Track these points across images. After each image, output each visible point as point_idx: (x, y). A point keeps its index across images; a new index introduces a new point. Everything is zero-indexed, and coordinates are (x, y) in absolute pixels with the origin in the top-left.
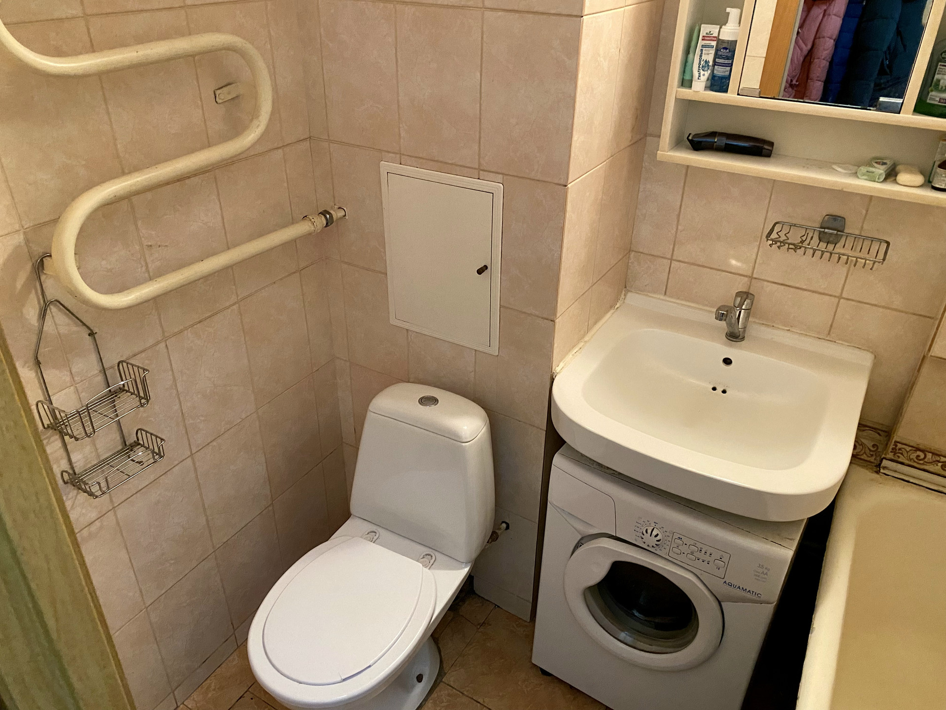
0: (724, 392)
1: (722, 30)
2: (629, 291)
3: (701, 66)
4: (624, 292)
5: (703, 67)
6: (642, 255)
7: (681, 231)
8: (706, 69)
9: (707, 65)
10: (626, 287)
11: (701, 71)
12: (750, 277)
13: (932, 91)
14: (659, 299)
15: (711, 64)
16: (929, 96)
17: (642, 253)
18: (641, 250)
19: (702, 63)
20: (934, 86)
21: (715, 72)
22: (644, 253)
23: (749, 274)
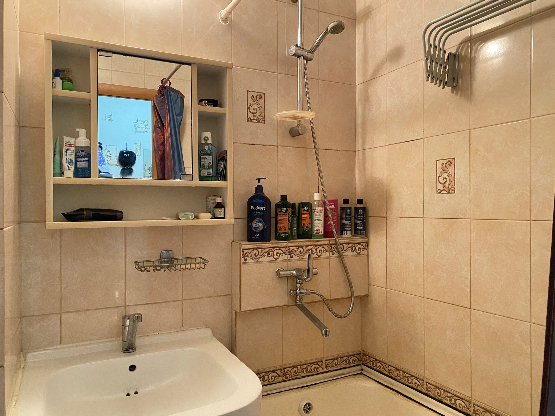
0: (136, 393)
1: (76, 141)
2: (27, 352)
3: (68, 162)
4: (22, 355)
5: (69, 163)
6: (33, 317)
7: (65, 288)
8: (71, 164)
9: (71, 162)
10: (22, 351)
11: (69, 165)
12: (124, 306)
13: (202, 170)
14: (57, 349)
15: (74, 161)
16: (201, 173)
17: (33, 316)
18: (32, 314)
19: (68, 160)
20: (203, 167)
21: (78, 166)
22: (35, 316)
23: (124, 304)
